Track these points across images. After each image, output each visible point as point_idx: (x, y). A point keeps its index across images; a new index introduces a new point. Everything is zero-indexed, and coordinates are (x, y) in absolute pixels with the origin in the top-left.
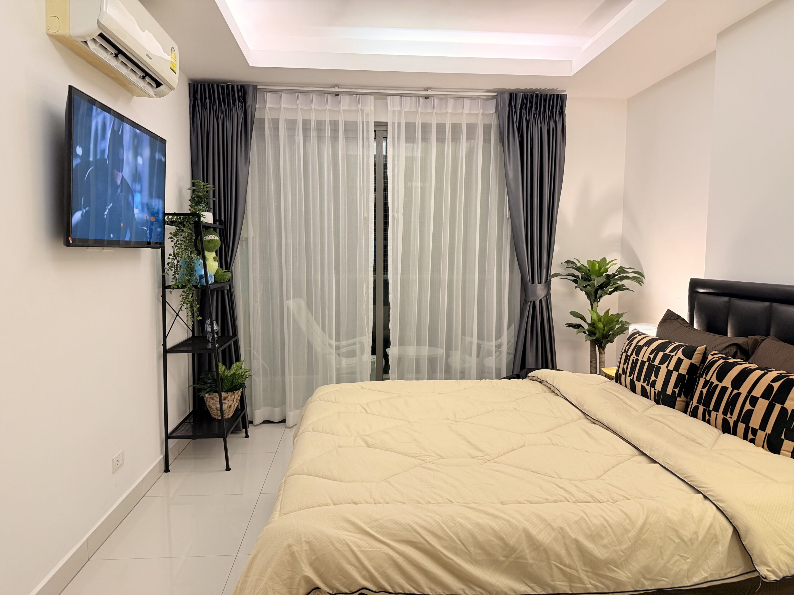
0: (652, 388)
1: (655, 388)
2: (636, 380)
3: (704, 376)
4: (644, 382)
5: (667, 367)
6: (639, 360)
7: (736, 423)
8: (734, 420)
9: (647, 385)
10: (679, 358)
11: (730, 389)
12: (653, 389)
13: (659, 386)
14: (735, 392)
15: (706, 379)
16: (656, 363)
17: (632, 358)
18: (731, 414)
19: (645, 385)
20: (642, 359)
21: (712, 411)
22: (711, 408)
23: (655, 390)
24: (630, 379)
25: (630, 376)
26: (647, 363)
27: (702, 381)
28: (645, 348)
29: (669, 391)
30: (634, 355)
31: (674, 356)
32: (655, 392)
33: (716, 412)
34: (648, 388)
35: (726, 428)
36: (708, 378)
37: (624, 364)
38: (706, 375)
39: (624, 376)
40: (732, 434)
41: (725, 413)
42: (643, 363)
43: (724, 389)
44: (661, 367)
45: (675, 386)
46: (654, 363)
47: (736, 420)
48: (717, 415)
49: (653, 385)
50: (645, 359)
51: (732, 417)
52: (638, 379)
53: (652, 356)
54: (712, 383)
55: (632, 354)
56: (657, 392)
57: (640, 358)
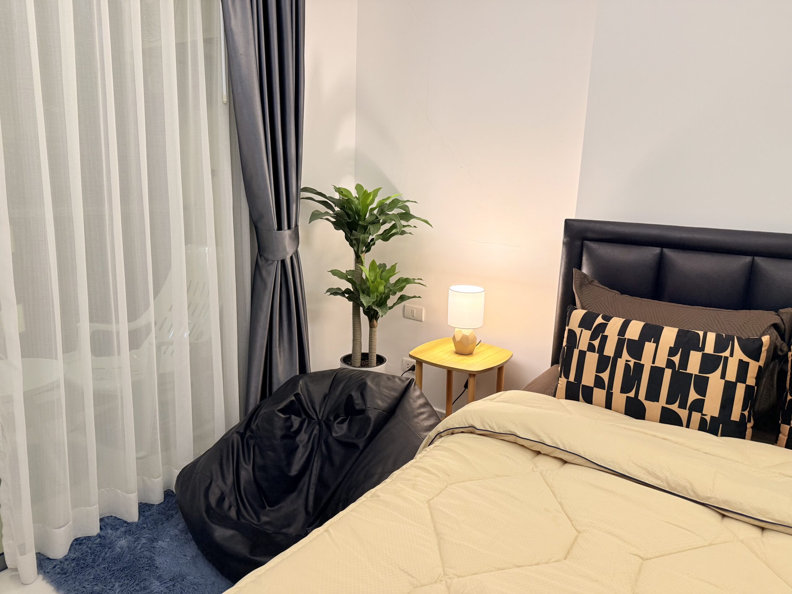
0: (693, 412)
2: (646, 399)
4: (670, 401)
5: (723, 376)
6: (643, 364)
9: (679, 407)
10: (741, 361)
12: (696, 415)
13: (712, 409)
16: (693, 369)
19: (674, 407)
20: (653, 363)
23: (703, 415)
24: (627, 397)
25: (624, 390)
26: (668, 372)
28: (649, 347)
29: (735, 416)
30: (625, 355)
31: (730, 358)
32: (703, 419)
34: (683, 414)
44: (709, 377)
46: (686, 371)
49: (698, 406)
50: (661, 362)
52: (653, 397)
53: (676, 359)
55: (618, 353)
56: (708, 418)
57: (646, 360)
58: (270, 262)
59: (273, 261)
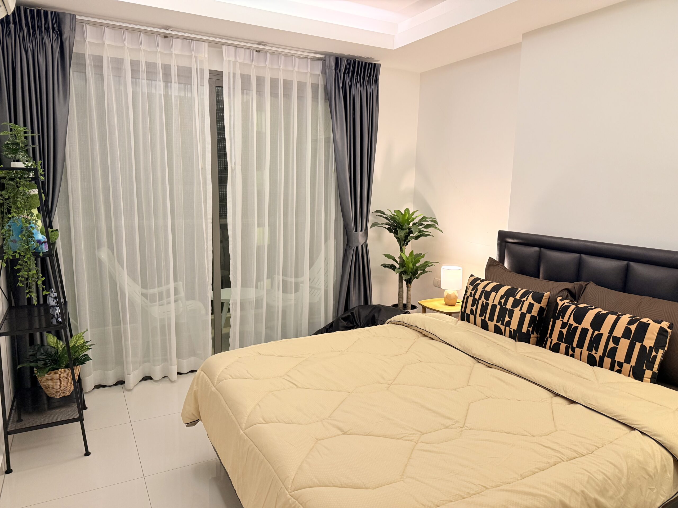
0: (507, 327)
1: (511, 328)
2: (488, 320)
3: (561, 319)
4: (498, 322)
5: (520, 310)
6: (489, 303)
7: (602, 358)
8: (600, 356)
9: (501, 324)
10: (530, 303)
11: (591, 331)
12: (508, 329)
13: (514, 326)
14: (596, 333)
15: (563, 321)
16: (509, 306)
17: (481, 302)
18: (597, 350)
19: (499, 324)
20: (493, 302)
21: (576, 348)
22: (575, 345)
23: (510, 329)
24: (482, 319)
25: (481, 316)
26: (498, 307)
27: (559, 323)
28: (493, 294)
29: (524, 330)
30: (483, 298)
31: (525, 301)
32: (510, 331)
33: (581, 349)
34: (503, 327)
35: (592, 361)
36: (565, 320)
37: (473, 305)
38: (563, 318)
39: (474, 316)
40: (598, 366)
41: (589, 349)
42: (494, 307)
43: (585, 331)
44: (514, 310)
45: (529, 326)
46: (506, 306)
47: (601, 355)
48: (581, 351)
49: (508, 324)
50: (496, 303)
51: (598, 353)
52: (491, 319)
53: (503, 301)
54: (571, 325)
55: (480, 298)
56: (512, 330)
57: (490, 302)
58: (351, 247)
59: (352, 247)
